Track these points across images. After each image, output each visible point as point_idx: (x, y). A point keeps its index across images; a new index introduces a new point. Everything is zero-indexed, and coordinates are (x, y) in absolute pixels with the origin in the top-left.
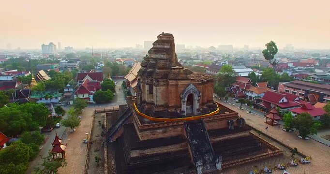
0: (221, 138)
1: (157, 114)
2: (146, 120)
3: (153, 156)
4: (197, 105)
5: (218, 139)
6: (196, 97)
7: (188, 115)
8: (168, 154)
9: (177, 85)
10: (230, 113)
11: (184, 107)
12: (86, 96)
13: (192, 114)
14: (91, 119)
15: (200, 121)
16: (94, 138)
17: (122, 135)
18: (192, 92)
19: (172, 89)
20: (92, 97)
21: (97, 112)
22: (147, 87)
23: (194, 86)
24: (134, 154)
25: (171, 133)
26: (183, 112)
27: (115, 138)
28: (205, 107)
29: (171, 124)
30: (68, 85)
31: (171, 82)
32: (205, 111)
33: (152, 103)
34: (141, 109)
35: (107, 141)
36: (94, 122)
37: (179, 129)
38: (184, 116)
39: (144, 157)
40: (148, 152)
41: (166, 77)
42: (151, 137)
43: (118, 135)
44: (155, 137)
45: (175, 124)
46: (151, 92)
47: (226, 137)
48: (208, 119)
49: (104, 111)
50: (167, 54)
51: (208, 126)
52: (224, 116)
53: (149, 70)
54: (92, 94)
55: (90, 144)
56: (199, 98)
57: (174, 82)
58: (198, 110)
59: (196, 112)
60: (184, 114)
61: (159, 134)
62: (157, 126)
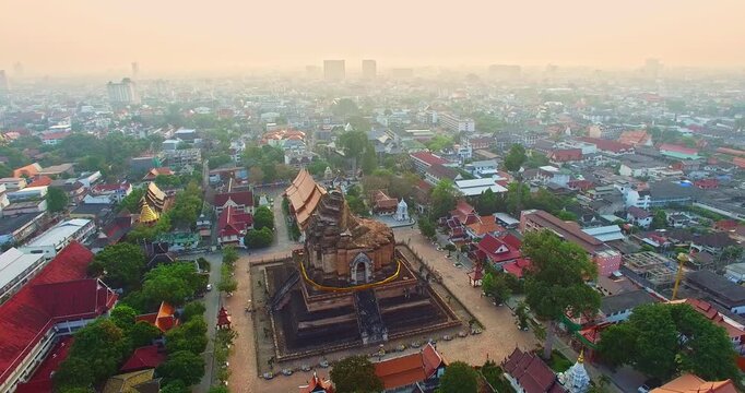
0: (395, 308)
1: (326, 283)
2: (315, 289)
3: (325, 326)
4: (368, 274)
5: (391, 309)
6: (367, 265)
7: (359, 283)
8: (337, 324)
9: (346, 253)
10: (409, 278)
11: (354, 276)
12: (234, 238)
13: (364, 282)
14: (248, 276)
15: (371, 290)
16: (257, 305)
17: (289, 301)
18: (361, 260)
19: (342, 258)
20: (242, 239)
21: (253, 265)
22: (315, 253)
23: (364, 255)
24: (302, 325)
25: (340, 303)
26: (354, 281)
27: (281, 306)
28: (380, 273)
29: (340, 295)
30: (202, 216)
31: (339, 251)
32: (379, 279)
33: (320, 269)
34: (310, 275)
35: (273, 309)
36: (252, 280)
37: (348, 299)
38: (354, 285)
39: (312, 328)
40: (317, 323)
41: (334, 245)
42: (319, 308)
43: (285, 301)
44: (323, 307)
45: (344, 294)
46: (319, 258)
47: (400, 307)
48: (381, 288)
49: (262, 263)
50: (336, 218)
51: (380, 295)
53: (317, 234)
54: (242, 235)
55: (253, 312)
56: (371, 265)
57: (344, 251)
58: (370, 278)
59: (368, 281)
60: (355, 283)
61: (327, 305)
62: (324, 297)
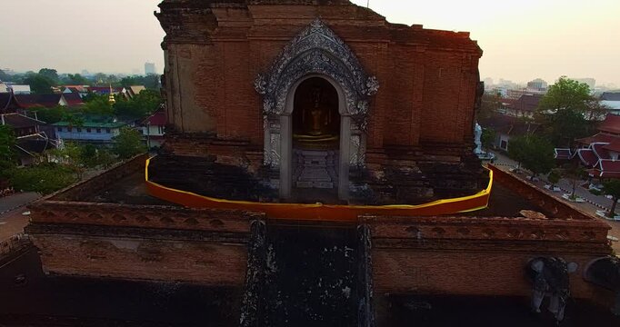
4: (351, 148)
10: (550, 217)
23: (331, 38)
26: (270, 172)
28: (408, 167)
29: (180, 223)
32: (398, 188)
38: (272, 195)
45: (205, 224)
48: (402, 231)
52: (508, 226)
56: (363, 107)
58: (358, 175)
60: (274, 184)
62: (109, 219)
